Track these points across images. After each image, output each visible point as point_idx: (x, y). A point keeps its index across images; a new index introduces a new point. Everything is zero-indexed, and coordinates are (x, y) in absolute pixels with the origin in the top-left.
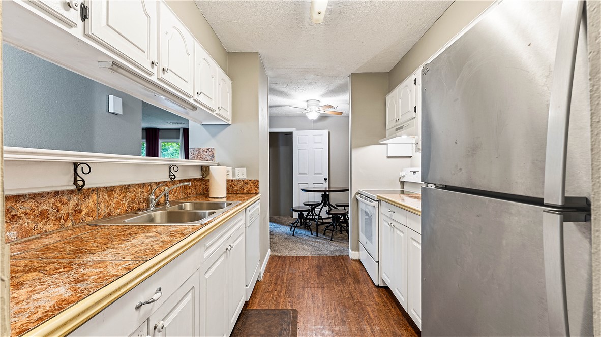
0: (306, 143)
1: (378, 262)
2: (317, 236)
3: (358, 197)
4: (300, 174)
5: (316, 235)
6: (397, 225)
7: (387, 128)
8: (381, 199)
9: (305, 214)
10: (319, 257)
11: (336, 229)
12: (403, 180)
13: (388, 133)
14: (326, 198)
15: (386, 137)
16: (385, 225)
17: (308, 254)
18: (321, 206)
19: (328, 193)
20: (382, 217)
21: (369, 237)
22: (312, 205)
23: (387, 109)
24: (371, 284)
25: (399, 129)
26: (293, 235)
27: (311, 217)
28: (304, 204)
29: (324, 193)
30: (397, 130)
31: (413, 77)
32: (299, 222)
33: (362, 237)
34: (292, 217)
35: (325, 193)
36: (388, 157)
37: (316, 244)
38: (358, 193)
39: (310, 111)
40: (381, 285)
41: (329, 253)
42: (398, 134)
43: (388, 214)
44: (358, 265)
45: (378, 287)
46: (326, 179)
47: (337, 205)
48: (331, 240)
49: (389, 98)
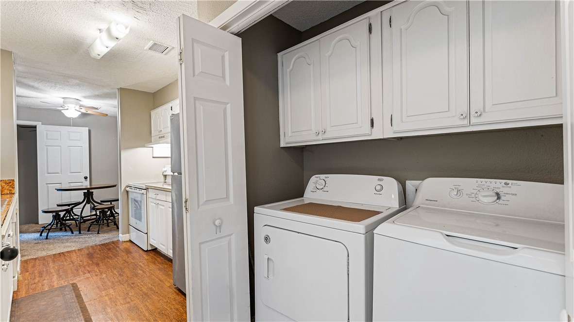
0: (57, 139)
1: (147, 233)
2: (80, 233)
3: (128, 189)
4: (49, 173)
5: (78, 233)
6: (160, 202)
7: (152, 135)
8: (148, 187)
9: (62, 214)
10: (88, 248)
11: (103, 222)
12: (165, 174)
13: (153, 139)
14: (88, 195)
15: (151, 142)
16: (151, 205)
17: (74, 249)
18: (81, 206)
19: (91, 191)
20: (150, 200)
21: (139, 218)
22: (69, 205)
23: (152, 121)
24: (141, 252)
25: (162, 137)
26: (47, 238)
27: (68, 218)
28: (58, 205)
29: (86, 191)
30: (160, 138)
31: (169, 105)
32: (54, 224)
33: (133, 221)
34: (38, 223)
35: (88, 191)
36: (153, 157)
37: (81, 240)
38: (128, 186)
39: (67, 109)
40: (150, 248)
41: (98, 243)
42: (161, 142)
43: (154, 196)
44: (129, 244)
45: (147, 251)
46: (86, 178)
47: (102, 201)
48: (98, 233)
49: (153, 113)
